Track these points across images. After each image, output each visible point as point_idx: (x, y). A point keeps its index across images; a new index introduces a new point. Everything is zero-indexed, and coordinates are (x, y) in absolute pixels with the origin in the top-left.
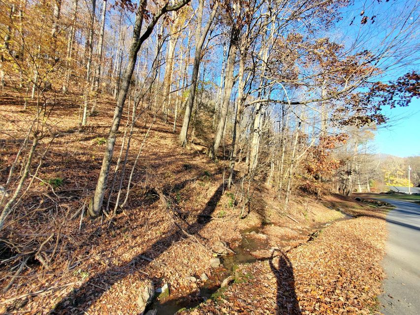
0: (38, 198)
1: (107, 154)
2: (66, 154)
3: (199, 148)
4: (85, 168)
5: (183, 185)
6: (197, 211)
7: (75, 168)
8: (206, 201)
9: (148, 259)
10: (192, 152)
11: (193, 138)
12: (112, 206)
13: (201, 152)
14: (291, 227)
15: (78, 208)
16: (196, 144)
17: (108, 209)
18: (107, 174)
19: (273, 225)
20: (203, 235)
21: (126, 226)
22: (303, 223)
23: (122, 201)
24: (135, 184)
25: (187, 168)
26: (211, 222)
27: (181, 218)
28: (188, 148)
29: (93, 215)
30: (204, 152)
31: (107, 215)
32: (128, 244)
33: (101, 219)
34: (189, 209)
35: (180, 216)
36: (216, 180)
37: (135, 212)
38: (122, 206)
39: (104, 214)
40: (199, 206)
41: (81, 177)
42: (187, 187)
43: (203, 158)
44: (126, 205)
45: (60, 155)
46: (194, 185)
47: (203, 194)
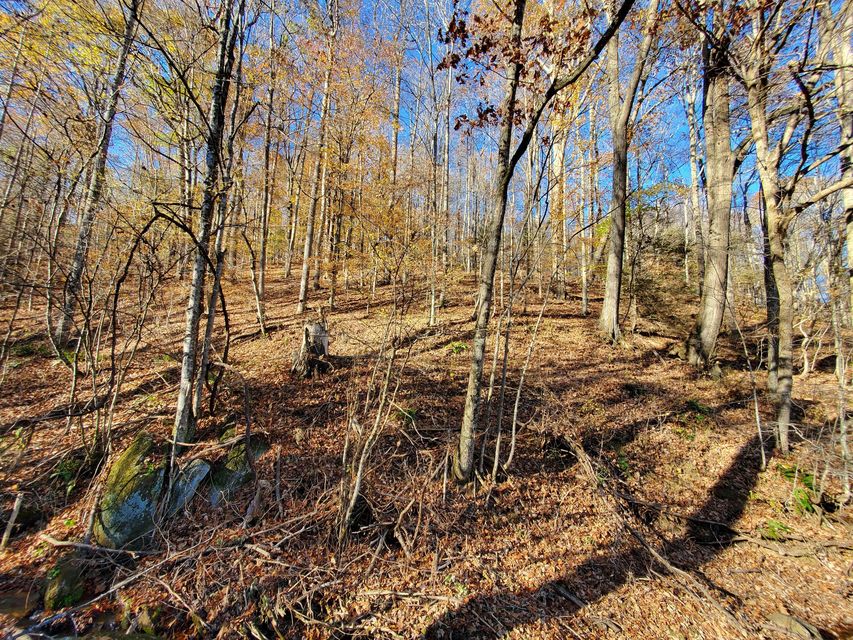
0: (391, 439)
1: (474, 366)
2: (416, 372)
3: (657, 343)
4: (441, 394)
5: (630, 433)
6: (683, 505)
7: (428, 393)
8: (709, 483)
9: (574, 599)
10: (638, 353)
11: (635, 320)
12: (489, 465)
13: (664, 352)
15: (438, 462)
16: (645, 334)
17: (482, 470)
18: (476, 402)
20: (719, 581)
21: (517, 511)
23: (504, 457)
24: (523, 425)
25: (634, 392)
27: (638, 516)
28: (627, 345)
29: (461, 477)
30: (673, 352)
31: (481, 481)
32: (525, 551)
33: (472, 487)
34: (657, 498)
35: (636, 511)
36: (726, 424)
37: (530, 483)
38: (505, 467)
39: (477, 479)
40: (687, 494)
41: (438, 408)
42: (641, 437)
43: (672, 368)
44: (511, 466)
45: (409, 374)
46: (661, 436)
47: (695, 463)
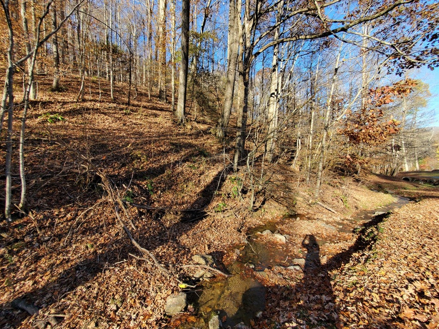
3: (202, 127)
5: (162, 170)
6: (181, 204)
8: (198, 190)
9: (29, 309)
10: (194, 131)
14: (325, 219)
19: (298, 219)
20: (184, 241)
21: (27, 239)
22: (343, 211)
25: (177, 148)
26: (204, 220)
27: (151, 216)
28: (189, 127)
30: (209, 132)
34: (167, 203)
37: (56, 213)
38: (19, 205)
40: (186, 198)
42: (168, 172)
46: (181, 168)
47: (194, 181)
